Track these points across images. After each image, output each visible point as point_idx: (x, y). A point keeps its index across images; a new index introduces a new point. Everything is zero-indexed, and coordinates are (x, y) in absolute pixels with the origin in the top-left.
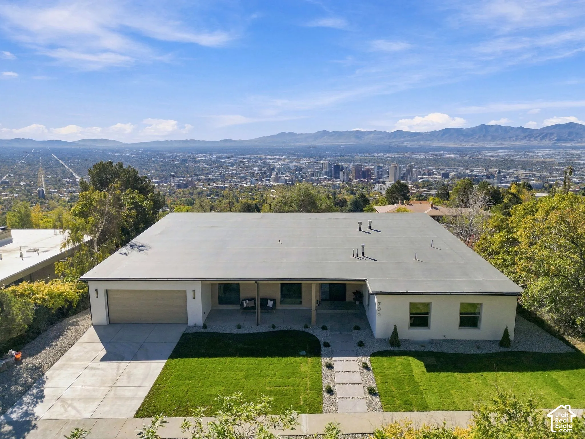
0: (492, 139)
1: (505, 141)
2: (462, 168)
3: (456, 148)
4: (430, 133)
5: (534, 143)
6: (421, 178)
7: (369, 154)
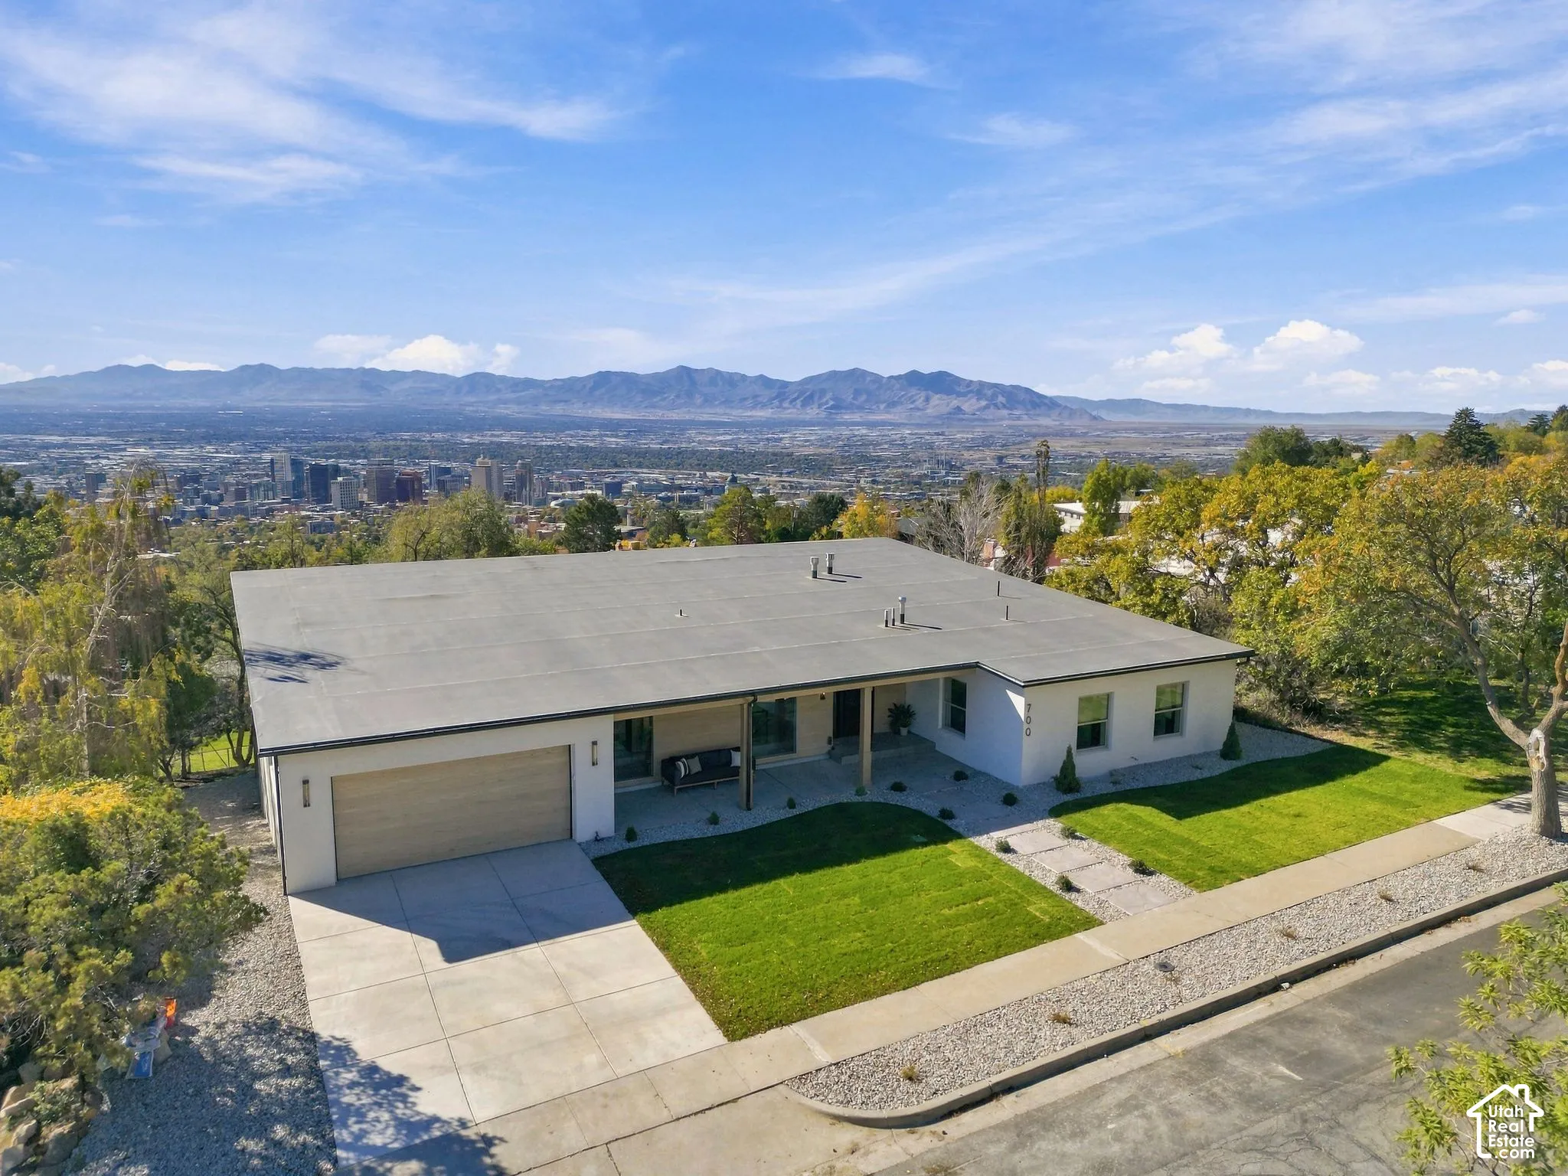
0: (706, 401)
1: (732, 407)
2: (645, 470)
3: (629, 421)
4: (560, 383)
5: (790, 413)
6: (556, 498)
7: (406, 435)
